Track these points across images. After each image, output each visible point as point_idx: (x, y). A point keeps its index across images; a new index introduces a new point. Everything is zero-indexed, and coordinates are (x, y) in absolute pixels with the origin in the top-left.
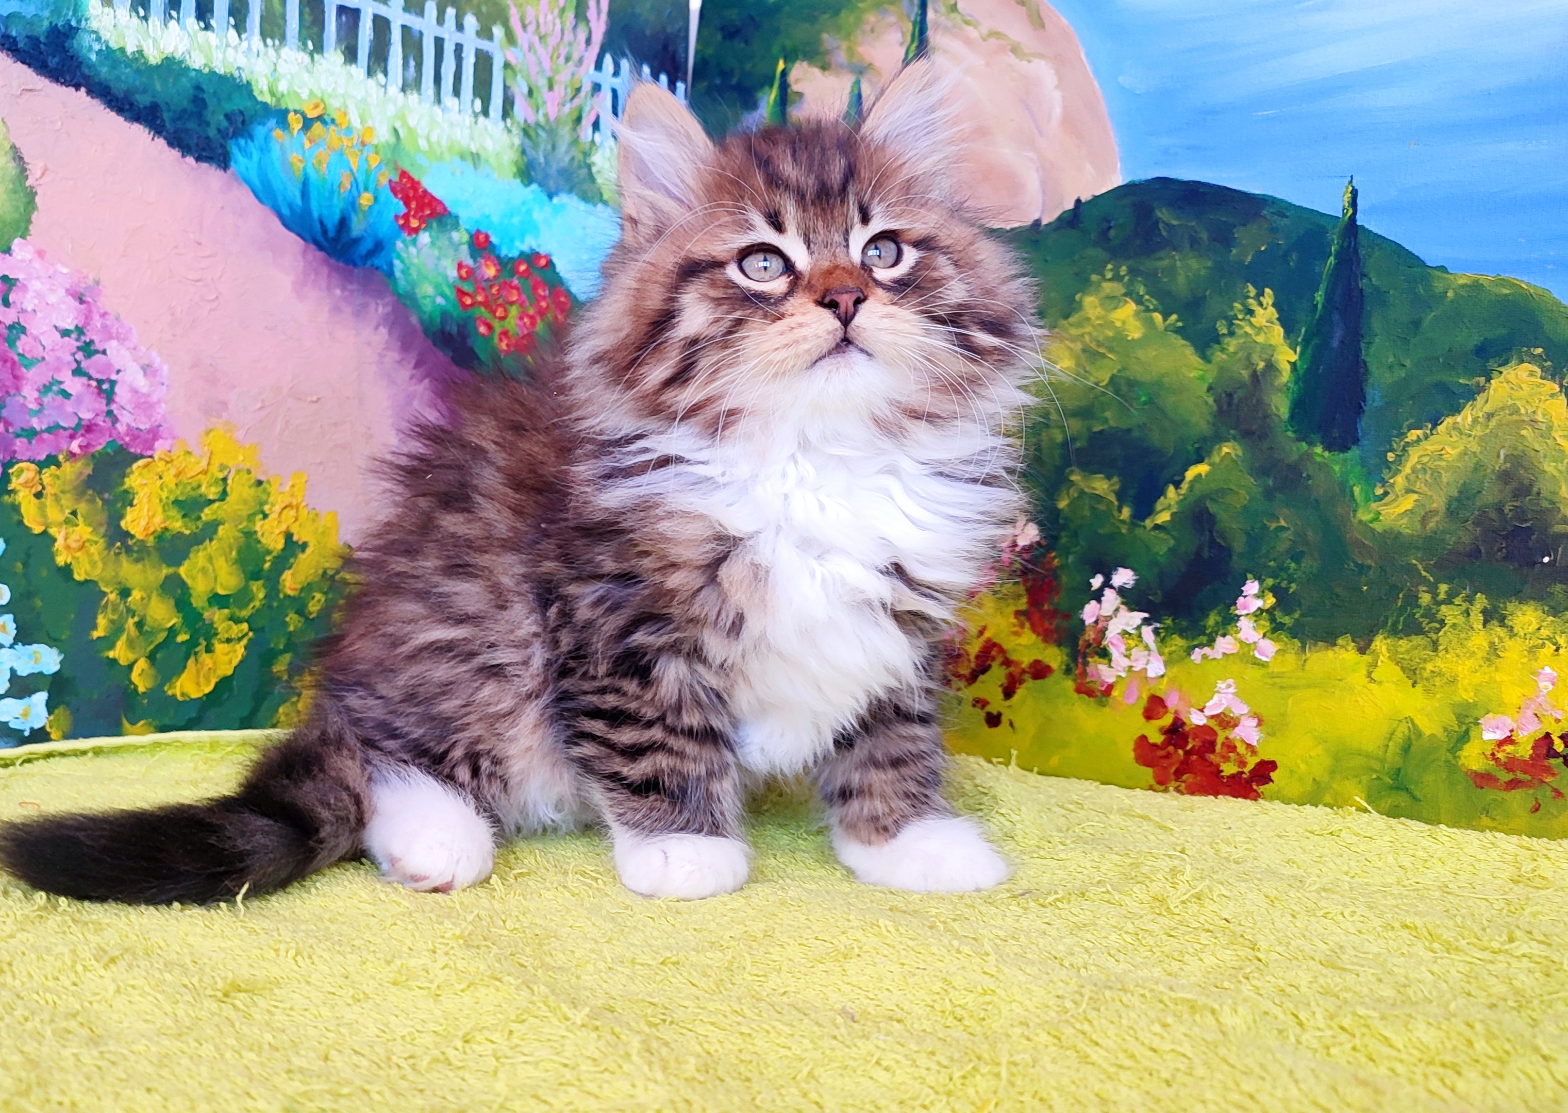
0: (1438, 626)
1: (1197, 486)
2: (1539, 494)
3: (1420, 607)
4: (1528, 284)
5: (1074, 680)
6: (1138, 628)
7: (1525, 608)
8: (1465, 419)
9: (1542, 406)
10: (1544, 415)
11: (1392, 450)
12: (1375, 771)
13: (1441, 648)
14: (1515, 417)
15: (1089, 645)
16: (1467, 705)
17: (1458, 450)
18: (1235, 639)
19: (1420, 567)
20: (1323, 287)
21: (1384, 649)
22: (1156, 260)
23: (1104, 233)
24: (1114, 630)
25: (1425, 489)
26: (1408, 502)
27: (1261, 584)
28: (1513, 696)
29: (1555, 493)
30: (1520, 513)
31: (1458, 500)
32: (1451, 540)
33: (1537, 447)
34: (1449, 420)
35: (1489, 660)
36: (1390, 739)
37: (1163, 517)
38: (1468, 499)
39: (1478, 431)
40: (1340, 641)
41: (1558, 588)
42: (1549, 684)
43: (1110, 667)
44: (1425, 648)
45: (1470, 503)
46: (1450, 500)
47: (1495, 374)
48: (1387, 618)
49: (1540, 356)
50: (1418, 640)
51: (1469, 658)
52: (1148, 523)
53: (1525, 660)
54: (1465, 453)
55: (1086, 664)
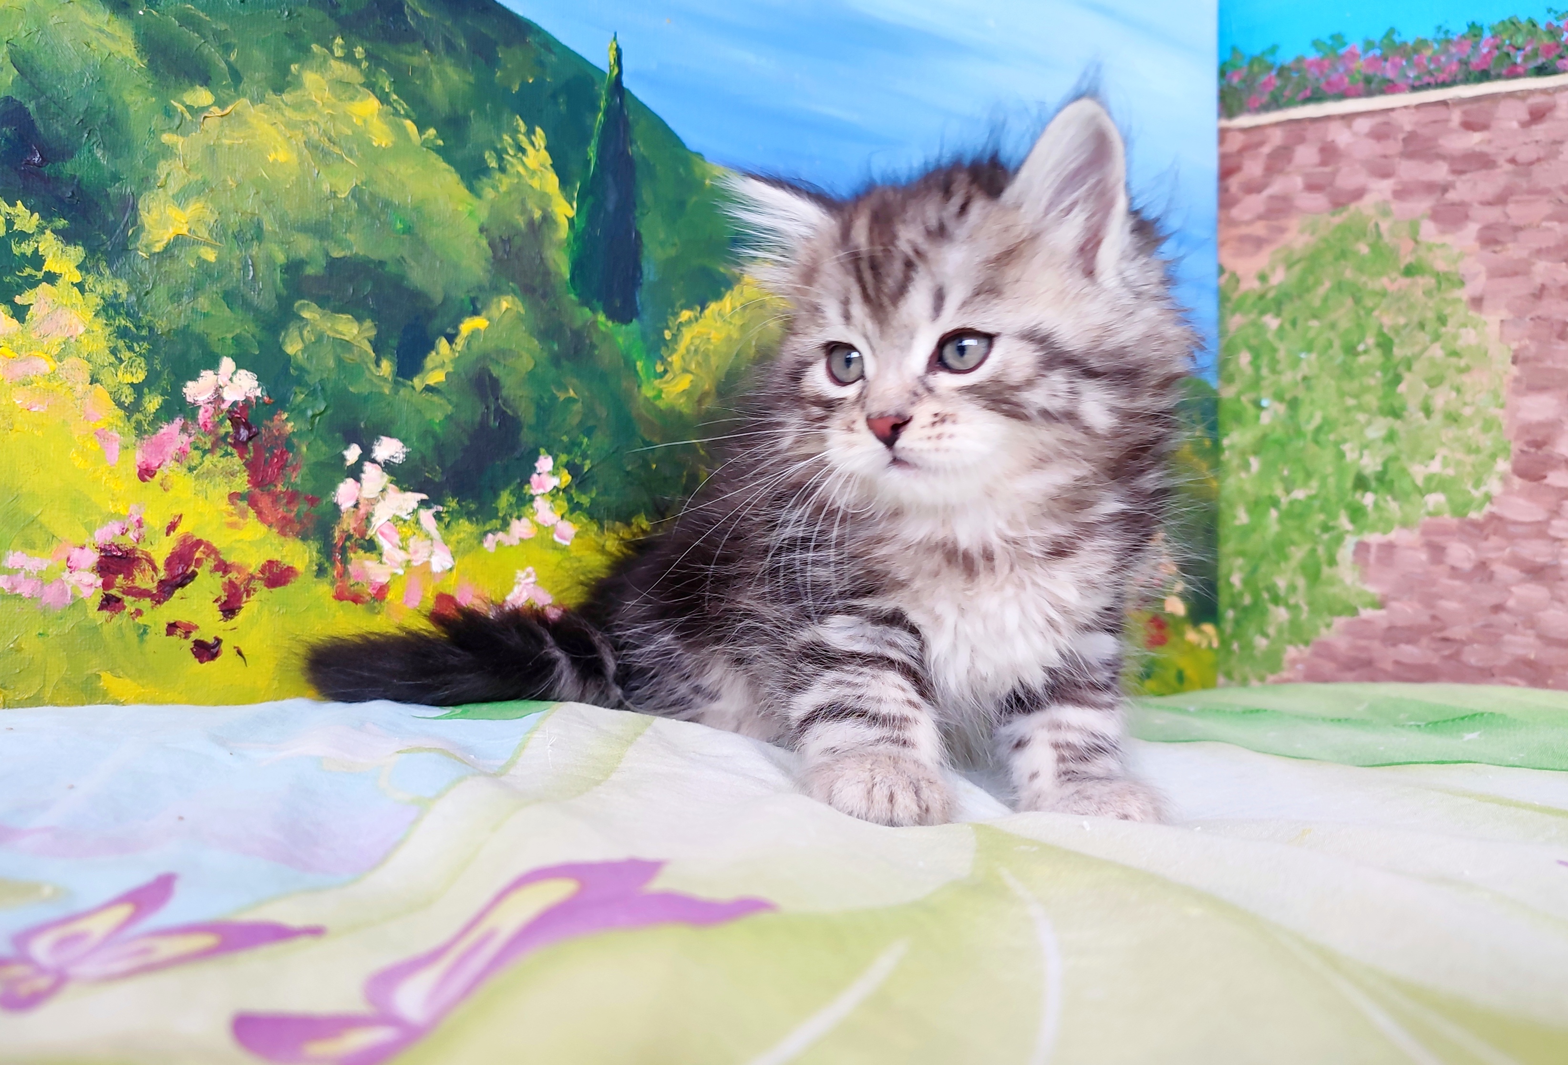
1: (475, 345)
5: (332, 583)
6: (415, 512)
15: (349, 537)
18: (532, 521)
24: (381, 517)
27: (555, 460)
37: (436, 377)
43: (381, 562)
52: (418, 382)
55: (345, 561)
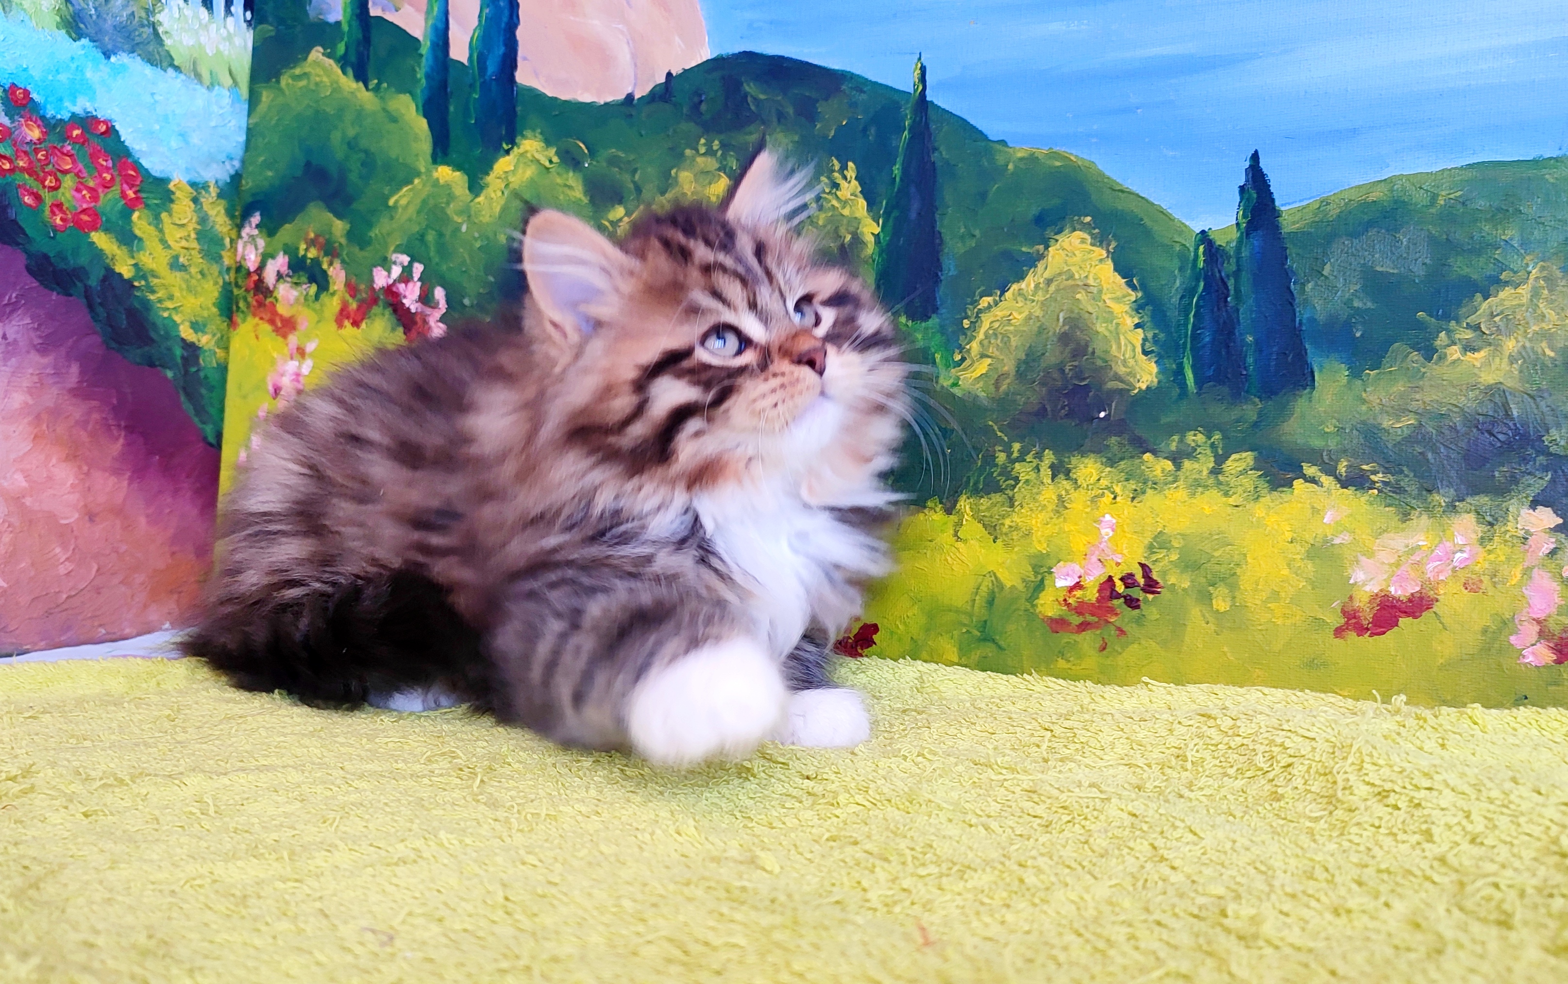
0: (1013, 483)
2: (1093, 353)
3: (997, 465)
4: (1076, 156)
7: (1086, 461)
8: (1028, 285)
9: (1093, 270)
10: (1095, 279)
11: (967, 317)
12: (965, 625)
13: (1016, 503)
14: (1070, 282)
16: (1041, 556)
17: (1024, 315)
19: (996, 428)
20: (899, 160)
21: (968, 507)
22: (746, 134)
23: (696, 107)
25: (997, 353)
26: (982, 367)
28: (1079, 544)
29: (1107, 352)
30: (1079, 374)
31: (1026, 362)
32: (1021, 400)
33: (1090, 310)
34: (1015, 287)
35: (1058, 512)
36: (977, 593)
38: (1034, 360)
39: (1040, 297)
40: (929, 504)
41: (1113, 440)
42: (1109, 530)
44: (1003, 505)
45: (1036, 364)
46: (1019, 363)
47: (1052, 242)
48: (969, 478)
49: (1089, 224)
50: (997, 497)
51: (1041, 511)
53: (1088, 510)
54: (1029, 318)
